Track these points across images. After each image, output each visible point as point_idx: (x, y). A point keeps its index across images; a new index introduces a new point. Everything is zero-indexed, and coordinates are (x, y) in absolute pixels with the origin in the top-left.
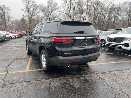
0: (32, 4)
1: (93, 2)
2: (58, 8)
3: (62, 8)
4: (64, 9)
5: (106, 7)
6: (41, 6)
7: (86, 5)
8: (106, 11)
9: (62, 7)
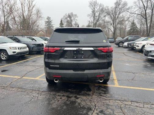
0: (98, 8)
2: (129, 8)
4: (137, 9)
6: (107, 9)
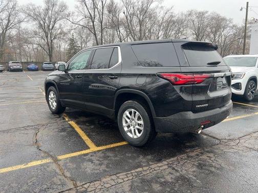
1: (136, 8)
2: (69, 14)
3: (77, 16)
4: (82, 17)
5: (160, 19)
7: (124, 13)
8: (160, 26)
9: (76, 13)
